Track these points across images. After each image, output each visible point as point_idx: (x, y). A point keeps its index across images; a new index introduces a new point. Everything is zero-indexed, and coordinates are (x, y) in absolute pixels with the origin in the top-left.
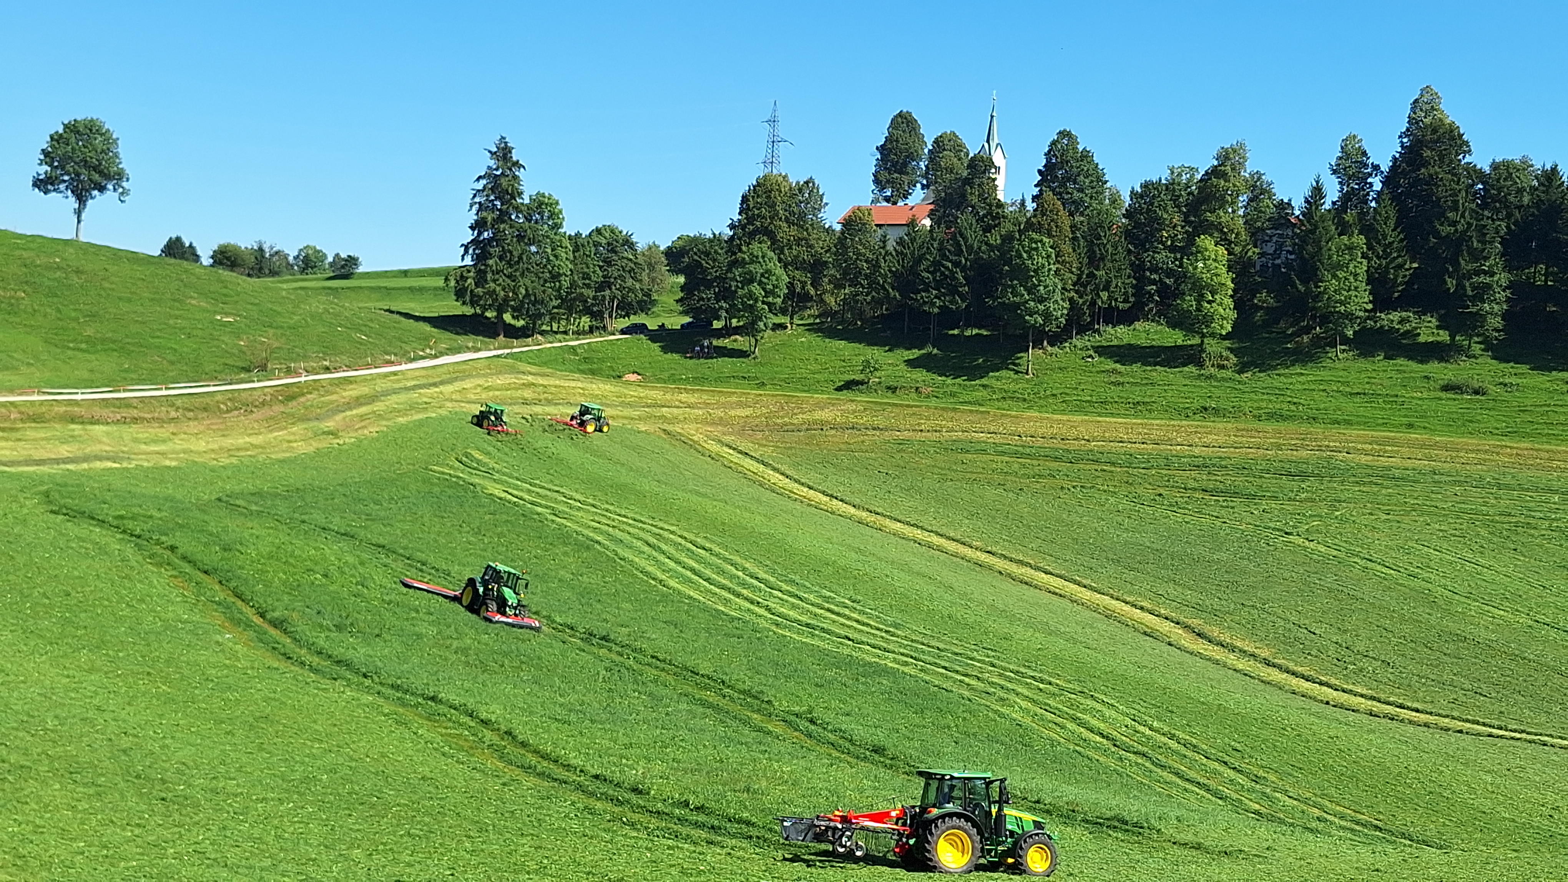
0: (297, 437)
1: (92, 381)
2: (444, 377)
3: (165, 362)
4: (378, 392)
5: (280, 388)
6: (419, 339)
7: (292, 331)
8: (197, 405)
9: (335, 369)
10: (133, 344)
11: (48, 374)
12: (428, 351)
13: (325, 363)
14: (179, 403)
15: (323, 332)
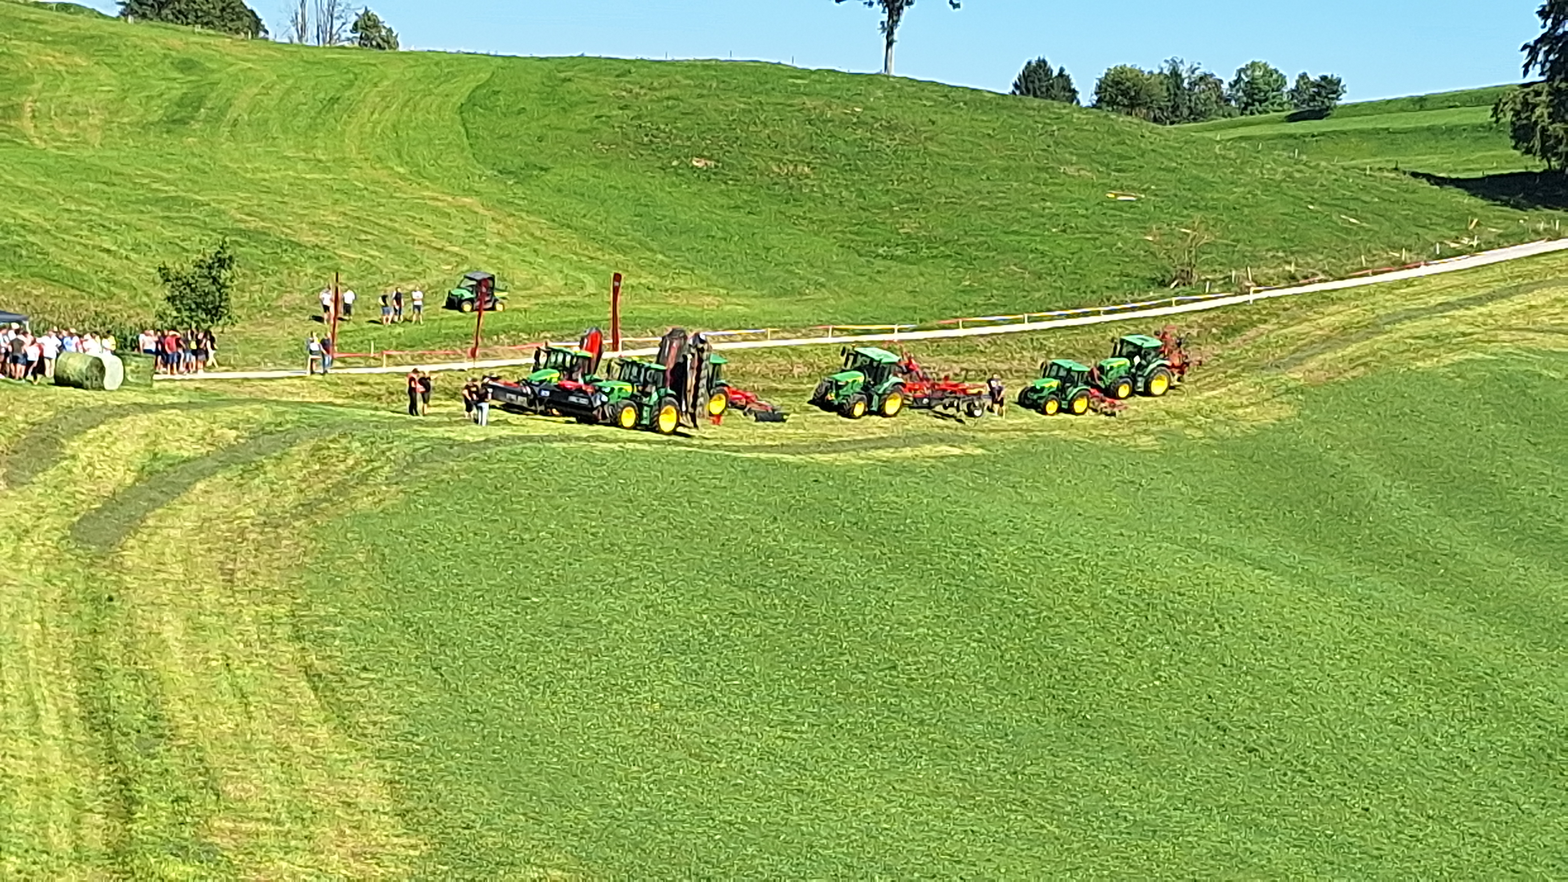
0: (1244, 400)
1: (915, 310)
2: (1496, 286)
3: (1027, 275)
4: (1378, 316)
5: (1212, 314)
6: (1450, 218)
7: (1233, 213)
8: (1079, 347)
9: (1306, 278)
10: (978, 246)
11: (846, 301)
12: (1466, 241)
13: (1287, 268)
14: (1051, 343)
15: (1283, 214)
